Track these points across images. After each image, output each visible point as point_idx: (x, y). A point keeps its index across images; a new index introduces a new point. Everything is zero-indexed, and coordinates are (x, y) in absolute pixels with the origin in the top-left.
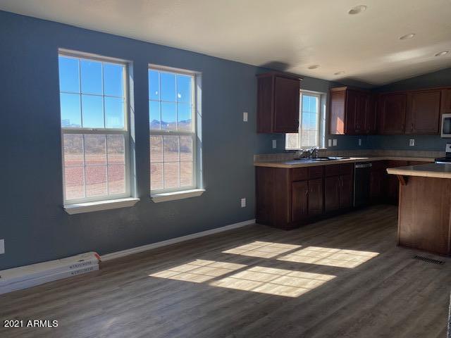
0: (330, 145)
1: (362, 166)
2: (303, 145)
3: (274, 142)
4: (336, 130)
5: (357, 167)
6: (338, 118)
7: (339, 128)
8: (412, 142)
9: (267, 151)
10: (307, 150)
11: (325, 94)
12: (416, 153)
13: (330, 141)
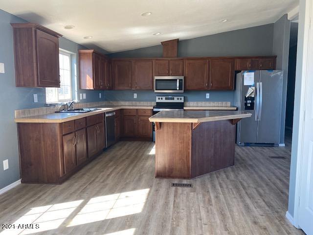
0: (81, 98)
1: (110, 115)
2: (60, 99)
3: (35, 96)
4: (86, 86)
5: (107, 115)
6: (87, 76)
7: (89, 84)
8: (135, 96)
9: (30, 106)
10: (65, 103)
11: (75, 54)
12: (138, 103)
13: (81, 95)
